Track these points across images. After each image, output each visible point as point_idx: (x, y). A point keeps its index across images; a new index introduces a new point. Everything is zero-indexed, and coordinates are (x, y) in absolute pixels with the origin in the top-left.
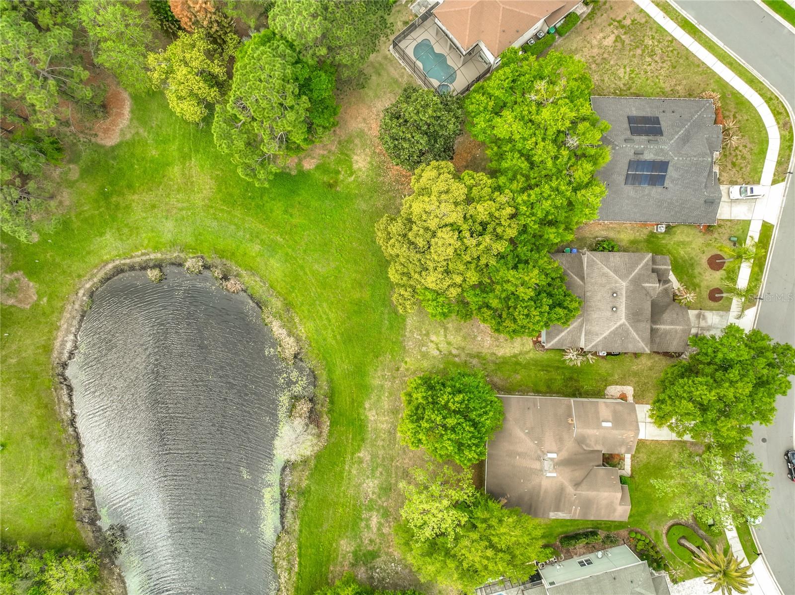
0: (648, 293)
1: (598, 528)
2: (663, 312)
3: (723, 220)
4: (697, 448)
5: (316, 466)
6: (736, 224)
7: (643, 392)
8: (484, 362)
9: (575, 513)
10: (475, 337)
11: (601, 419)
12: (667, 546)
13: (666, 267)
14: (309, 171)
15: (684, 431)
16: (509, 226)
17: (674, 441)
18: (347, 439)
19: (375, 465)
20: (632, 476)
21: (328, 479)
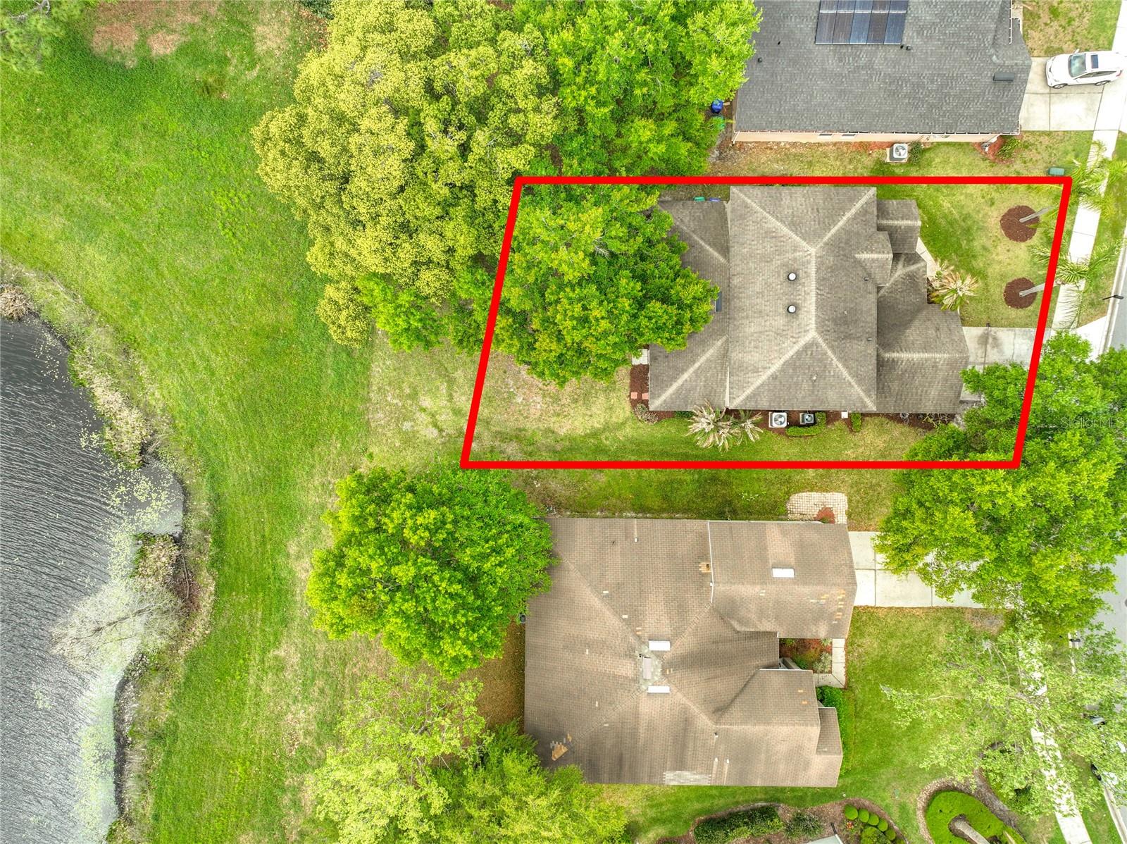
0: (869, 275)
1: (779, 800)
2: (906, 324)
3: (1033, 133)
4: (986, 622)
5: (188, 678)
6: (1062, 141)
7: (868, 504)
8: (530, 449)
9: (720, 773)
10: (511, 396)
11: (771, 562)
12: (927, 836)
13: (909, 223)
14: (164, 59)
15: (955, 582)
16: (537, 110)
17: (937, 609)
18: (252, 618)
19: (309, 674)
20: (848, 687)
21: (213, 705)
